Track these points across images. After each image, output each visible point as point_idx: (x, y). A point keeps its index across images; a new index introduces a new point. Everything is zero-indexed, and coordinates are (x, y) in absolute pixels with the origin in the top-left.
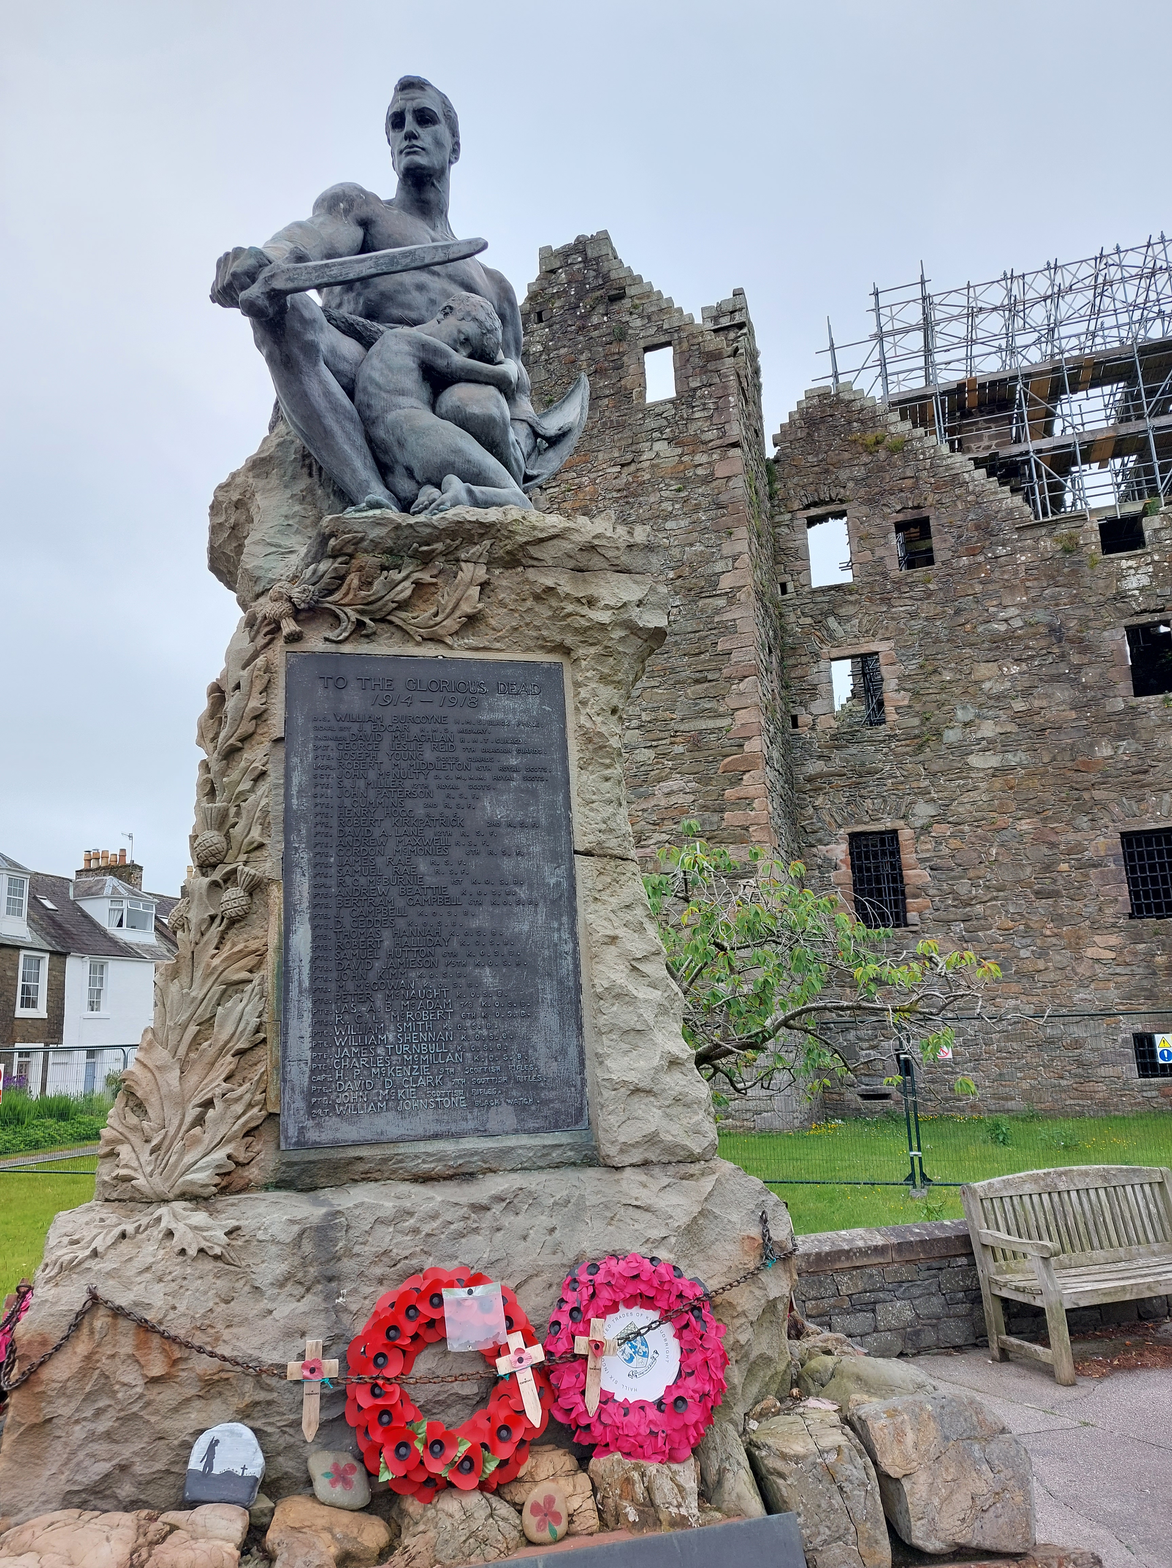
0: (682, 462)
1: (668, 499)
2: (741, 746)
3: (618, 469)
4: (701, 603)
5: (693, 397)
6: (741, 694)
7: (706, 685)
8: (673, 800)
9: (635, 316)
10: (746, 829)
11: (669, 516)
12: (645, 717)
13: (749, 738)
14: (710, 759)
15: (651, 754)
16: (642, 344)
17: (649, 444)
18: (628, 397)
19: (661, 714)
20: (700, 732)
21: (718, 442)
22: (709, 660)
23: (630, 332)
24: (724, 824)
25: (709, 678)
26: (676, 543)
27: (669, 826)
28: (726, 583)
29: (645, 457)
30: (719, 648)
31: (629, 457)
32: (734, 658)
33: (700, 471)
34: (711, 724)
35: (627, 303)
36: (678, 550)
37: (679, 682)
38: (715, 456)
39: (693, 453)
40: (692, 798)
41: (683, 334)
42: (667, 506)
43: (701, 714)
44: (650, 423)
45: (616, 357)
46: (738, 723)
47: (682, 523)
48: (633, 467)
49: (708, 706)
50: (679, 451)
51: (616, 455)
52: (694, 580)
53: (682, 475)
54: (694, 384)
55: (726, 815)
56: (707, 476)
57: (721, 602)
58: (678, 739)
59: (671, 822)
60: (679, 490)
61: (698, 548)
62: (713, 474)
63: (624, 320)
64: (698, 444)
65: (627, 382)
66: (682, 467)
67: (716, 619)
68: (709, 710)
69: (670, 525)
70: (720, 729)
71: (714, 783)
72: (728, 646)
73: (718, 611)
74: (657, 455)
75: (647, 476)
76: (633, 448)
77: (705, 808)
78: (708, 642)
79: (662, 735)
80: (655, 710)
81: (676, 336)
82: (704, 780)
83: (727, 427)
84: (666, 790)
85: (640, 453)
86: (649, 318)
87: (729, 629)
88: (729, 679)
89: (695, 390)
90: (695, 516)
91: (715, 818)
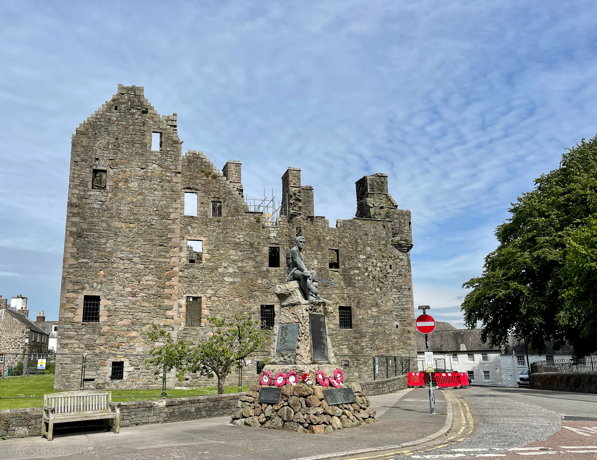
0: (162, 173)
1: (155, 184)
2: (172, 269)
3: (139, 169)
4: (164, 220)
5: (168, 153)
6: (174, 252)
7: (163, 247)
8: (149, 283)
9: (150, 120)
10: (171, 295)
11: (156, 190)
12: (141, 254)
13: (175, 267)
14: (162, 271)
15: (143, 266)
16: (152, 130)
17: (151, 164)
18: (146, 146)
19: (147, 254)
20: (160, 262)
21: (175, 170)
22: (165, 240)
23: (148, 125)
24: (164, 293)
25: (164, 245)
26: (157, 199)
27: (146, 291)
28: (172, 216)
29: (149, 168)
30: (168, 236)
31: (144, 166)
32: (173, 240)
33: (168, 178)
34: (163, 260)
35: (148, 115)
36: (158, 202)
37: (154, 245)
38: (173, 175)
39: (166, 171)
40: (155, 283)
41: (167, 132)
42: (156, 186)
43: (160, 256)
44: (153, 157)
45: (143, 131)
46: (172, 262)
47: (160, 193)
48: (145, 170)
49: (163, 254)
50: (161, 169)
51: (140, 164)
52: (162, 213)
53: (161, 178)
54: (168, 149)
55: (165, 290)
56: (170, 180)
57: (171, 222)
58: (152, 263)
59: (147, 290)
60: (160, 182)
61: (164, 202)
62: (172, 180)
63: (147, 120)
64: (167, 169)
65: (146, 141)
66: (162, 175)
67: (168, 227)
68: (164, 256)
69: (156, 193)
70: (166, 262)
71: (162, 279)
72: (171, 236)
73: (169, 224)
74: (154, 168)
75: (150, 175)
76: (146, 164)
77: (159, 287)
78: (165, 233)
79: (147, 261)
80: (145, 252)
81: (164, 131)
82: (160, 278)
83: (178, 166)
84: (146, 279)
85: (148, 166)
86: (155, 122)
87: (172, 231)
88: (171, 247)
89: (168, 151)
90: (164, 192)
91: (162, 290)
